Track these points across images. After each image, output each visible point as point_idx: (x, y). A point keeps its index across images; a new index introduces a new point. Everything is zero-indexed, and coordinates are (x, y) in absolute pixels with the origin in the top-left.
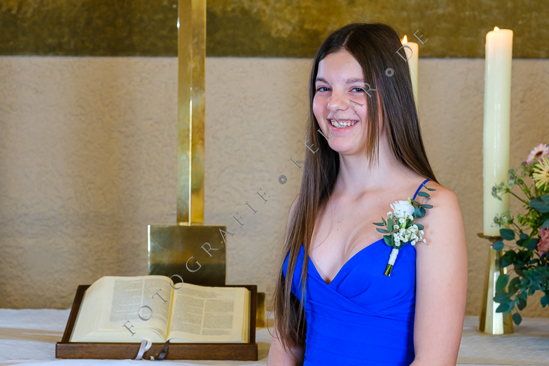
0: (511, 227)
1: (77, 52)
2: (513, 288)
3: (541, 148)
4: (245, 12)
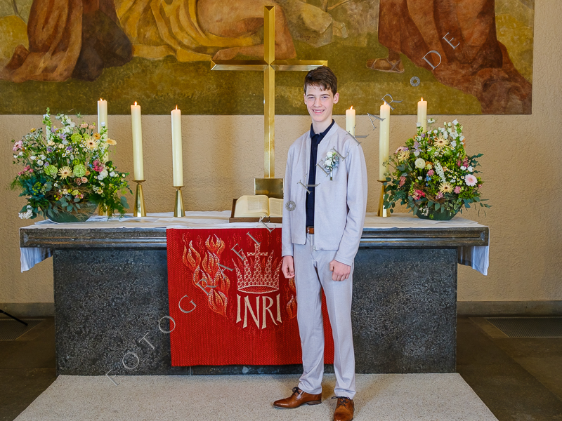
0: (390, 177)
2: (391, 199)
3: (401, 148)
4: (282, 97)
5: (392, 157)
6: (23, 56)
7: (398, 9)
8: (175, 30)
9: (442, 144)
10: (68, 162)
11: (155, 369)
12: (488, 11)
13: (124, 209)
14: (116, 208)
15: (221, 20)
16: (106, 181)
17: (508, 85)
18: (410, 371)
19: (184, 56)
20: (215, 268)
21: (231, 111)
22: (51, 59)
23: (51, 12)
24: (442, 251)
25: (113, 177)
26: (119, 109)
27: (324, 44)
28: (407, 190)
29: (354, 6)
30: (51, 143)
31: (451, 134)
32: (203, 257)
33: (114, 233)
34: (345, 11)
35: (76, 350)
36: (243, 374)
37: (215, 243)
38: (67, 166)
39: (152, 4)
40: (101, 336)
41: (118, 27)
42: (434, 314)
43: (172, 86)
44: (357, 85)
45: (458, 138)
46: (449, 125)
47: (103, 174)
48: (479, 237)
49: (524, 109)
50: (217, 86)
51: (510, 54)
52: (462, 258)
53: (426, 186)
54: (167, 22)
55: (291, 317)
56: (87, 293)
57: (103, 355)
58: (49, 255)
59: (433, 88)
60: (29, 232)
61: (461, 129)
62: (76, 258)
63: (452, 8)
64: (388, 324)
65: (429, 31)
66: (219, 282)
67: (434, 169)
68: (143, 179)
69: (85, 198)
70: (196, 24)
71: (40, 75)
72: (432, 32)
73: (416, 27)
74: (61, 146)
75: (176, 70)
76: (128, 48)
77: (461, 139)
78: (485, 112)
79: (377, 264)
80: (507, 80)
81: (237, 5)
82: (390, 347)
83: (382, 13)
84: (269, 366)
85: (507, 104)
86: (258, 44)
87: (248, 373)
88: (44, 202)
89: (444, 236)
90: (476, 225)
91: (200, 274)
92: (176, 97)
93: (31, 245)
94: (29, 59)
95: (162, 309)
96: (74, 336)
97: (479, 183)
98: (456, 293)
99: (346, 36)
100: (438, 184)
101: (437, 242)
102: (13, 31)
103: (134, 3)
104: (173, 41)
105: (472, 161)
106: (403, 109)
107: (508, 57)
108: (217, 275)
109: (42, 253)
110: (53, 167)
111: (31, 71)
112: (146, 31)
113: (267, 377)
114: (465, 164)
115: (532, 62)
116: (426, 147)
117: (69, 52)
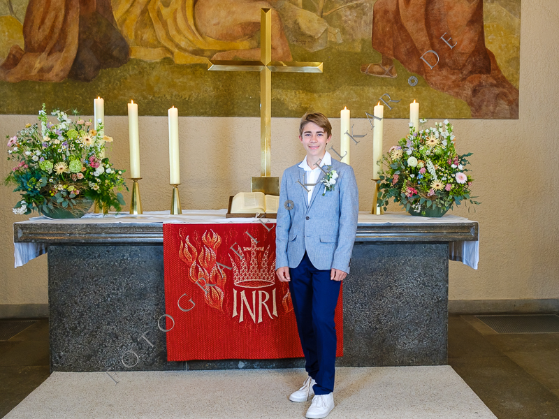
0: (383, 175)
1: (212, 115)
2: (384, 196)
3: (394, 147)
4: (278, 100)
5: (386, 156)
6: (18, 56)
7: (391, 16)
8: (173, 32)
9: (433, 143)
10: (64, 158)
11: (151, 365)
12: (477, 19)
13: (121, 206)
14: (113, 204)
15: (219, 23)
16: (103, 177)
17: (496, 91)
18: (403, 364)
19: (181, 59)
20: (211, 264)
21: (228, 113)
22: (47, 59)
23: (47, 12)
24: (434, 246)
25: (109, 174)
26: (116, 109)
27: (319, 48)
28: (400, 188)
29: (348, 13)
30: (46, 138)
31: (442, 134)
32: (199, 252)
33: (110, 228)
34: (339, 17)
35: (71, 346)
36: (239, 369)
37: (212, 238)
38: (62, 161)
39: (149, 7)
40: (96, 332)
41: (115, 29)
42: (426, 308)
43: (169, 87)
44: (351, 89)
45: (449, 137)
46: (440, 125)
47: (100, 171)
48: (468, 232)
49: (511, 114)
50: (214, 88)
51: (498, 61)
52: (453, 255)
53: (418, 184)
54: (165, 25)
55: (287, 311)
56: (82, 289)
57: (98, 351)
58: (44, 251)
59: (425, 93)
60: (23, 227)
61: (452, 128)
62: (71, 254)
63: (442, 16)
64: (382, 317)
65: (421, 38)
66: (216, 277)
67: (426, 167)
68: (139, 177)
69: (81, 193)
70: (193, 28)
71: (35, 75)
72: (424, 39)
73: (409, 34)
74: (56, 142)
75: (173, 72)
76: (126, 50)
77: (451, 138)
78: (474, 116)
79: (371, 259)
80: (496, 86)
81: (234, 9)
82: (384, 340)
83: (376, 19)
84: (265, 360)
85: (495, 109)
86: (255, 48)
87: (244, 368)
88: (39, 197)
89: (435, 231)
90: (466, 221)
91: (197, 269)
92: (173, 98)
93: (25, 240)
94: (24, 60)
95: (158, 304)
96: (68, 332)
97: (469, 181)
98: (447, 287)
99: (341, 42)
100: (430, 181)
101: (430, 237)
102: (8, 31)
103: (132, 5)
104: (170, 43)
105: (462, 160)
106: (397, 112)
107: (496, 64)
108: (214, 269)
109: (37, 249)
110: (49, 162)
111: (26, 71)
112: (144, 33)
113: (262, 371)
114: (456, 162)
115: (518, 69)
116: (418, 146)
117: (65, 52)
